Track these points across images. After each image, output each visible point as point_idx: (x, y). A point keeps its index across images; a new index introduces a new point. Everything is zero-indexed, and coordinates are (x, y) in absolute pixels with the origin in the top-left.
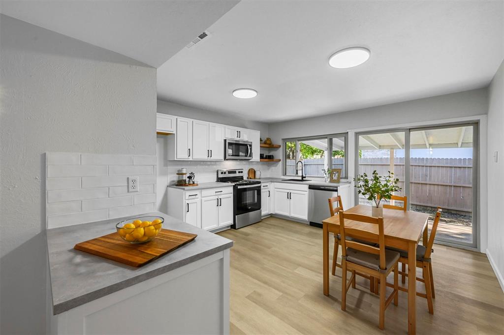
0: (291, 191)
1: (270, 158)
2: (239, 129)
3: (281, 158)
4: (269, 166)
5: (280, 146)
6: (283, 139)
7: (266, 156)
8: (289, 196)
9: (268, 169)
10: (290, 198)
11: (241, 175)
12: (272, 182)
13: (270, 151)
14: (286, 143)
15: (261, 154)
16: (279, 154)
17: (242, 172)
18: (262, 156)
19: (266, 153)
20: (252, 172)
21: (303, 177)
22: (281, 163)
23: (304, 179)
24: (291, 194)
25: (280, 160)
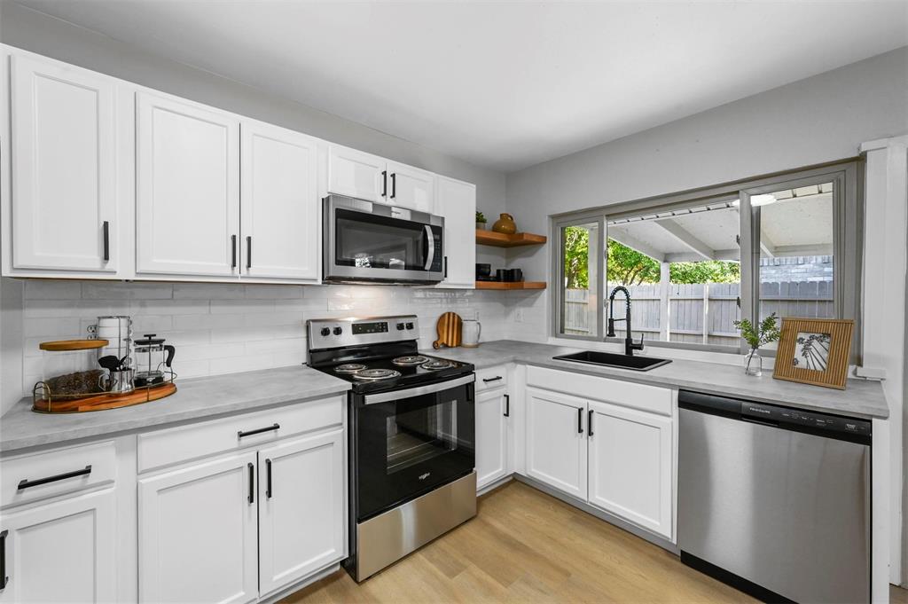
0: (594, 405)
1: (512, 277)
2: (392, 166)
3: (548, 279)
4: (509, 304)
5: (543, 241)
6: (554, 217)
7: (498, 271)
8: (585, 423)
9: (506, 314)
10: (590, 433)
11: (406, 335)
12: (516, 361)
13: (510, 257)
14: (563, 229)
15: (477, 265)
16: (539, 266)
17: (410, 326)
18: (482, 272)
19: (497, 263)
20: (451, 326)
21: (630, 346)
22: (546, 294)
23: (636, 353)
24: (595, 417)
25: (543, 286)
